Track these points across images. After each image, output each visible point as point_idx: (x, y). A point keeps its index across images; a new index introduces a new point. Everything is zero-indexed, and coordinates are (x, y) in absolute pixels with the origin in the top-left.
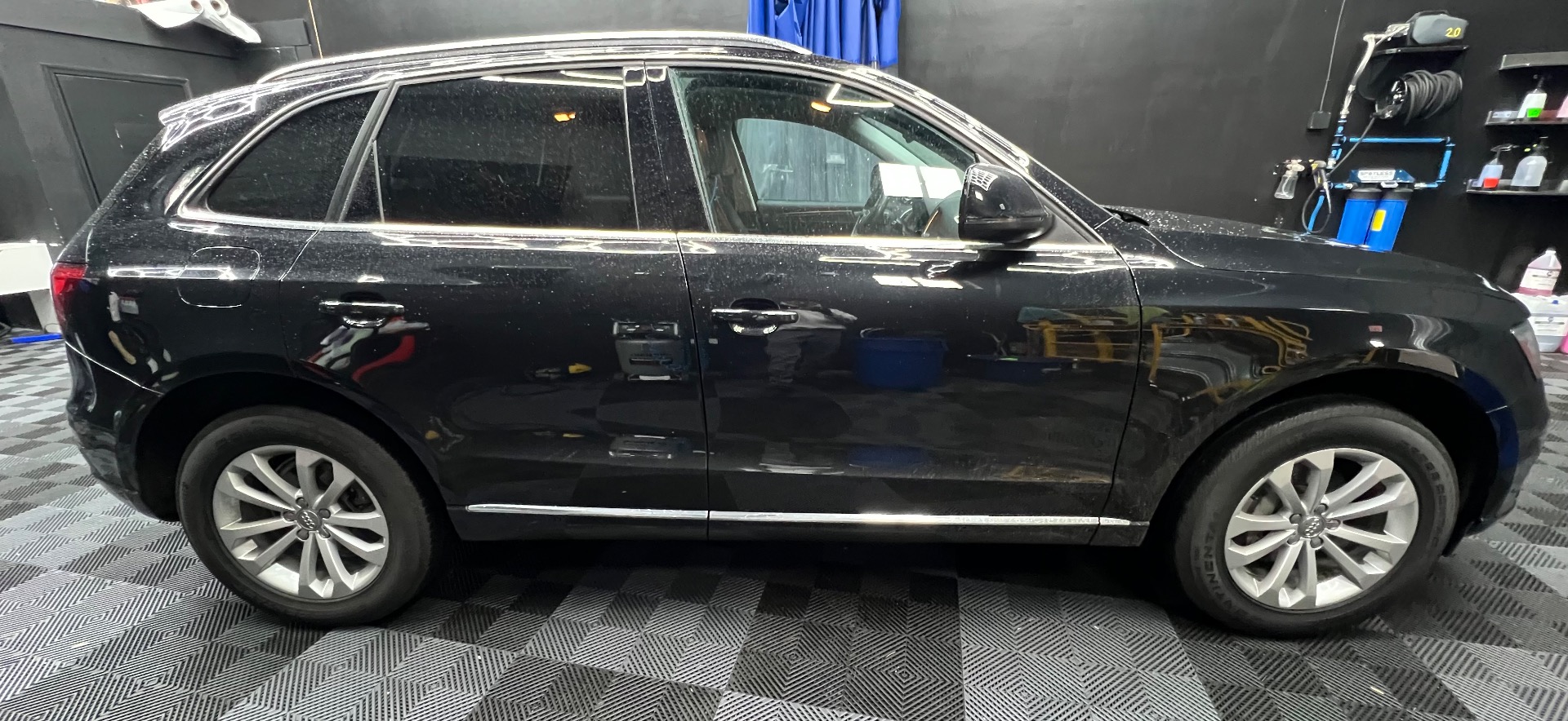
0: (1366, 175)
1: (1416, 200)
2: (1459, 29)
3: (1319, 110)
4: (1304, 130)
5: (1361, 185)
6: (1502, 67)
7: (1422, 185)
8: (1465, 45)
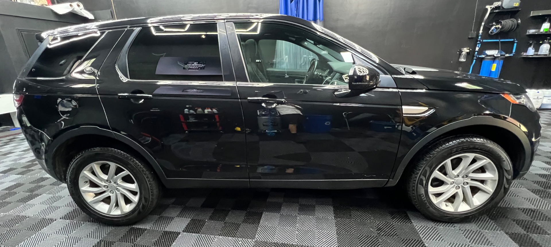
0: (489, 52)
1: (506, 60)
2: (518, 3)
3: (472, 31)
4: (467, 38)
5: (487, 56)
6: (531, 15)
7: (507, 55)
8: (520, 9)
